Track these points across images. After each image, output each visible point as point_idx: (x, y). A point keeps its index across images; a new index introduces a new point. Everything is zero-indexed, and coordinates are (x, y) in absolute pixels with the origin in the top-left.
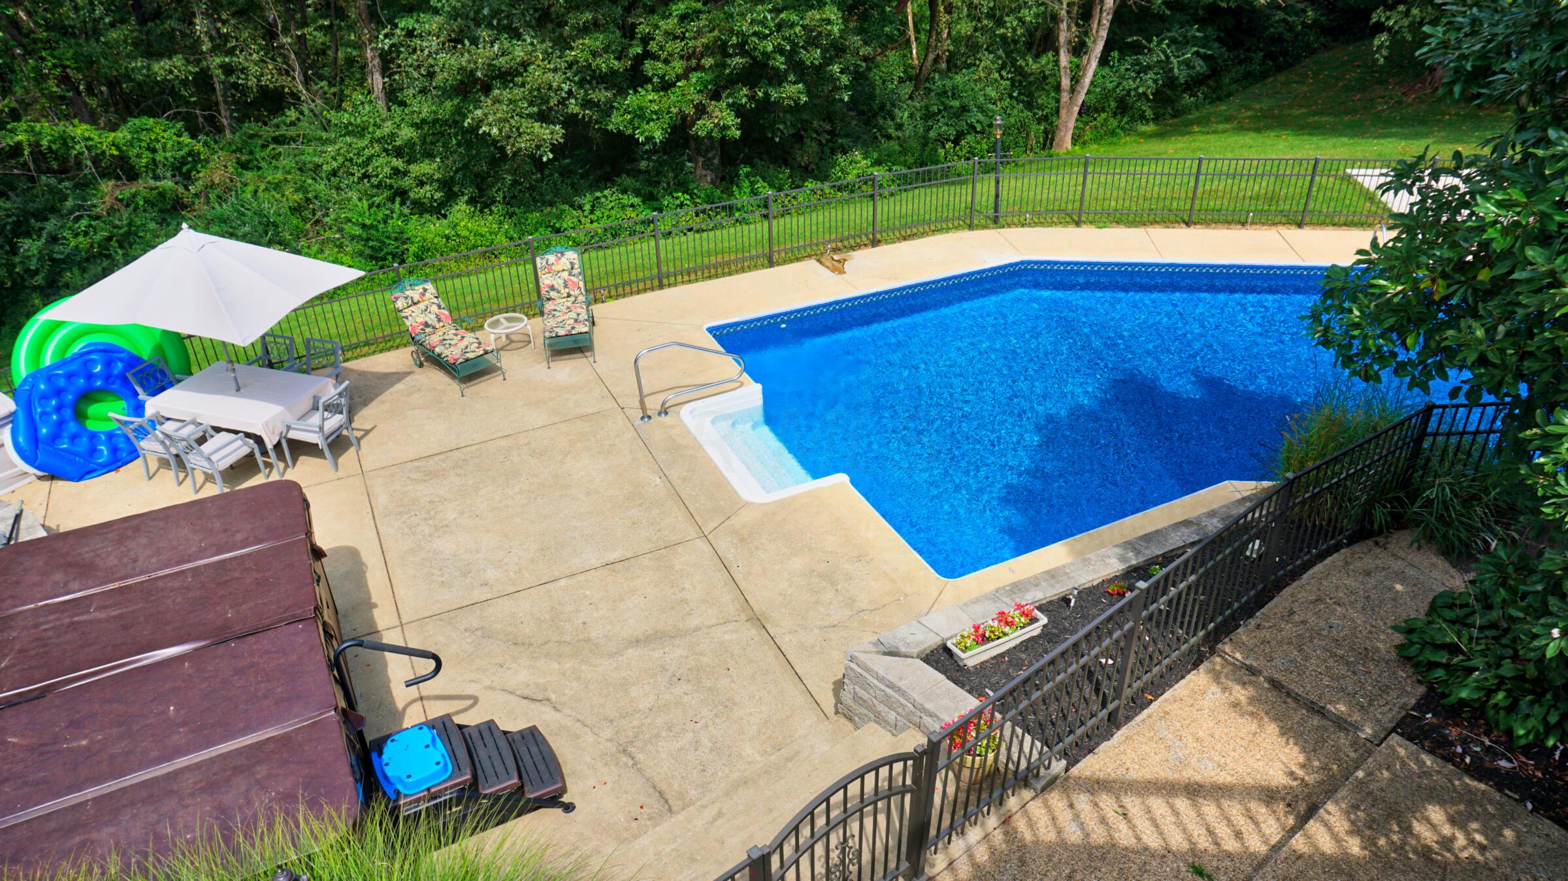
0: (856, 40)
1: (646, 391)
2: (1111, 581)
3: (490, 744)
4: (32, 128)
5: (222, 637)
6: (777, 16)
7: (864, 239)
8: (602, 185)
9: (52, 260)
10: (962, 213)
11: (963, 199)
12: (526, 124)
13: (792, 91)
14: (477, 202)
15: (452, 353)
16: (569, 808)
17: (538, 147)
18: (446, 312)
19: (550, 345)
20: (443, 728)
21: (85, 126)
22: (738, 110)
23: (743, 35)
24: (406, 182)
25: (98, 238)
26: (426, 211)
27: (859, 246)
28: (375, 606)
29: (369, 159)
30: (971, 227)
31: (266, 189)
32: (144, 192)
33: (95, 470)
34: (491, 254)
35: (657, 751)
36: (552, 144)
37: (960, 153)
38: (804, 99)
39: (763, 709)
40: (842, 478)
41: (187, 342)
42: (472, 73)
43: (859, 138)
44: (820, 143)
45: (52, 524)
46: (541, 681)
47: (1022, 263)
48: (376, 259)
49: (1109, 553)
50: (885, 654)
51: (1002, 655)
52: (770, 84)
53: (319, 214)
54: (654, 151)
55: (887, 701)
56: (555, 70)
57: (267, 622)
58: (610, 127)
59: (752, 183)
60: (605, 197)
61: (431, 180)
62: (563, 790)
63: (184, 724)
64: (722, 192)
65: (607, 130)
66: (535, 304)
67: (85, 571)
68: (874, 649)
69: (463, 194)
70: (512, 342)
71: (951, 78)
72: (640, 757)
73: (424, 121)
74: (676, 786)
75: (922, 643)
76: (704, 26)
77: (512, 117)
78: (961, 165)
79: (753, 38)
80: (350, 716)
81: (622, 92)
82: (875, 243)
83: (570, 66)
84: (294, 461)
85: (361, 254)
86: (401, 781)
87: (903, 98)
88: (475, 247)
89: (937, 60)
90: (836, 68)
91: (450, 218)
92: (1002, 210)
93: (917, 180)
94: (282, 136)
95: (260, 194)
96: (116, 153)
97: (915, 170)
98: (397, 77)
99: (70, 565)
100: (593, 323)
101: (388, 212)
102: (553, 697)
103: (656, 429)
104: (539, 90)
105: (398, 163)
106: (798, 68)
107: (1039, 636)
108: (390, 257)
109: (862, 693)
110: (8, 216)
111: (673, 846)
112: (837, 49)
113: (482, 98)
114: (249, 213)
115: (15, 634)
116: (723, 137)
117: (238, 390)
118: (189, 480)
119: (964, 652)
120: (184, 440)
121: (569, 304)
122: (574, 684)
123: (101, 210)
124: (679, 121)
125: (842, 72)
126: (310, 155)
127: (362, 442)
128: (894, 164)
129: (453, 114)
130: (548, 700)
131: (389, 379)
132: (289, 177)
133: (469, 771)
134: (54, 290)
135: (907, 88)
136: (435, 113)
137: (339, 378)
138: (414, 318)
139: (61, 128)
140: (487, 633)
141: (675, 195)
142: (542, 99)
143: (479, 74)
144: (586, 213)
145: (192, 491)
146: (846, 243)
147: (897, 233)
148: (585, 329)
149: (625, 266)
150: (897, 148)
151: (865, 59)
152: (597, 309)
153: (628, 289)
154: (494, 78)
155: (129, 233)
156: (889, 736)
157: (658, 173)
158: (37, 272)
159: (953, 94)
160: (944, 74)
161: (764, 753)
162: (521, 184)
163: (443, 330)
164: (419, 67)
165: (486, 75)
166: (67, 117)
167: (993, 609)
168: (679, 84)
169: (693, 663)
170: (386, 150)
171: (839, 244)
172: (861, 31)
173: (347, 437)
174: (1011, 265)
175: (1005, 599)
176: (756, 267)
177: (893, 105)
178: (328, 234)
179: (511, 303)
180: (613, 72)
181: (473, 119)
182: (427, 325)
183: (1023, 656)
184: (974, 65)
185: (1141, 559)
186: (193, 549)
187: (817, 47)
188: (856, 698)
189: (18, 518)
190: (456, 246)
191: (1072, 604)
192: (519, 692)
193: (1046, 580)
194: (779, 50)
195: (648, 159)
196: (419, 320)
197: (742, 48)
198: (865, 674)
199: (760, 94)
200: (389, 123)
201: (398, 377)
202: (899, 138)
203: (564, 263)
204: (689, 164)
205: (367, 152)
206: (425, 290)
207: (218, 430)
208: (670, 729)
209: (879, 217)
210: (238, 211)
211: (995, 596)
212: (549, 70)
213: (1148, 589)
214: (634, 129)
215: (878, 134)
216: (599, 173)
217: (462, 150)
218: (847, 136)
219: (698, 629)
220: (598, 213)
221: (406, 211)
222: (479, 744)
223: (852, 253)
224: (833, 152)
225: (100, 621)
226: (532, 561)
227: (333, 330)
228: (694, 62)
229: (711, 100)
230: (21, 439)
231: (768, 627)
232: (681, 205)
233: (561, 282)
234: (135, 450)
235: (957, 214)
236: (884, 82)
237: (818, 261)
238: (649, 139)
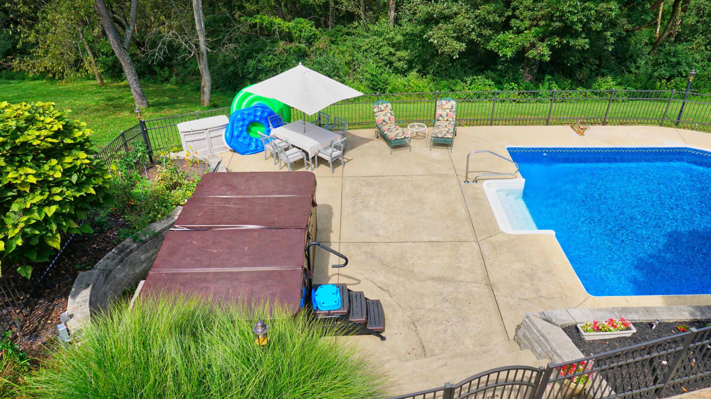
0: (624, 20)
1: (469, 170)
2: (681, 323)
3: (359, 301)
4: (262, 18)
5: (271, 227)
6: (584, 4)
7: (599, 120)
8: (478, 73)
9: (257, 69)
10: (658, 117)
11: (661, 110)
12: (450, 40)
13: (583, 42)
14: (421, 72)
15: (391, 135)
16: (383, 339)
17: (453, 52)
18: (393, 117)
19: (434, 140)
20: (342, 288)
21: (280, 19)
22: (552, 48)
23: (563, 12)
24: (393, 59)
25: (274, 63)
26: (399, 72)
27: (595, 124)
28: (332, 232)
29: (381, 47)
30: (661, 125)
31: (338, 53)
32: (294, 48)
33: (248, 152)
34: (421, 96)
35: (427, 328)
36: (459, 51)
37: (669, 86)
38: (587, 47)
39: (480, 326)
40: (552, 233)
41: (292, 109)
42: (433, 14)
43: (613, 70)
44: (591, 70)
45: (230, 168)
46: (388, 282)
47: (685, 148)
48: (374, 90)
49: (685, 309)
50: (544, 320)
51: (606, 340)
52: (572, 37)
53: (356, 67)
54: (506, 61)
55: (539, 342)
56: (469, 18)
57: (288, 225)
58: (488, 47)
59: (550, 84)
60: (478, 79)
61: (404, 59)
62: (383, 330)
63: (249, 255)
64: (534, 86)
65: (485, 49)
66: (432, 121)
67: (233, 188)
68: (540, 316)
69: (416, 68)
70: (418, 135)
71: (675, 46)
72: (419, 328)
73: (407, 33)
74: (431, 346)
75: (565, 320)
76: (544, 6)
77: (445, 37)
78: (668, 92)
79: (568, 14)
80: (308, 271)
81: (497, 32)
82: (604, 123)
83: (476, 17)
84: (318, 165)
85: (368, 86)
86: (320, 304)
87: (644, 53)
88: (415, 91)
89: (670, 35)
90: (609, 34)
91: (408, 77)
92: (682, 119)
93: (640, 96)
94: (350, 32)
95: (336, 55)
96: (288, 31)
97: (640, 91)
98: (400, 13)
99: (229, 185)
100: (455, 135)
101: (383, 70)
102: (391, 291)
103: (470, 188)
104: (459, 26)
105: (392, 50)
106: (588, 31)
107: (629, 338)
108: (379, 90)
109: (528, 334)
110: (247, 50)
111: (421, 371)
112: (613, 24)
113: (434, 27)
114: (329, 62)
115: (205, 205)
116: (541, 60)
117: (305, 132)
118: (279, 164)
119: (585, 332)
120: (280, 147)
121: (447, 124)
122: (401, 288)
123: (277, 53)
124: (521, 49)
125: (611, 36)
126: (359, 42)
127: (346, 164)
128: (628, 86)
129: (420, 32)
130: (388, 291)
131: (364, 140)
132: (348, 50)
133: (347, 309)
134: (255, 80)
135: (648, 49)
136: (413, 30)
137: (343, 135)
138: (380, 117)
139: (271, 19)
140: (372, 256)
141: (511, 83)
142: (460, 30)
143: (435, 16)
144: (468, 85)
145: (279, 168)
146: (589, 121)
147: (618, 120)
148: (451, 137)
149: (476, 112)
150: (633, 78)
151: (627, 31)
152: (458, 129)
153: (475, 122)
154: (441, 19)
155: (285, 63)
156: (535, 359)
157: (506, 72)
158: (251, 73)
159: (674, 55)
160: (672, 44)
161: (474, 346)
162: (442, 67)
163: (390, 124)
164: (410, 10)
165: (437, 17)
166: (275, 15)
167: (608, 316)
168: (525, 32)
169: (455, 295)
170: (388, 44)
171: (585, 121)
172: (628, 16)
173: (340, 161)
174: (679, 148)
175: (616, 314)
176: (539, 124)
177: (638, 56)
178: (358, 76)
179: (422, 119)
180: (495, 22)
181: (427, 35)
182: (384, 121)
183: (617, 344)
184: (692, 41)
185: (704, 318)
186: (271, 190)
187: (601, 22)
188: (524, 335)
189: (219, 163)
190: (407, 89)
191: (654, 327)
192: (378, 284)
193: (643, 311)
194: (580, 21)
195: (503, 65)
196: (382, 118)
197: (561, 19)
198: (531, 326)
199: (565, 42)
200: (392, 33)
201: (367, 140)
202: (636, 73)
203: (449, 105)
204: (521, 70)
205: (381, 44)
206: (387, 106)
207: (293, 146)
208: (436, 321)
209: (610, 111)
210: (326, 61)
211: (611, 310)
212: (466, 18)
213: (697, 333)
214: (499, 50)
215: (625, 70)
216: (479, 67)
217: (420, 48)
218: (607, 68)
219: (461, 281)
220: (473, 86)
221: (391, 71)
222: (354, 300)
223: (591, 126)
224: (597, 75)
225: (232, 208)
226: (399, 231)
227: (347, 116)
228: (535, 22)
229: (539, 41)
230: (228, 135)
231: (494, 290)
232: (513, 89)
233: (445, 113)
234: (263, 148)
235: (654, 117)
236: (636, 44)
237: (572, 127)
238: (505, 56)
